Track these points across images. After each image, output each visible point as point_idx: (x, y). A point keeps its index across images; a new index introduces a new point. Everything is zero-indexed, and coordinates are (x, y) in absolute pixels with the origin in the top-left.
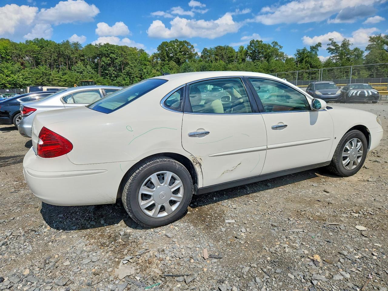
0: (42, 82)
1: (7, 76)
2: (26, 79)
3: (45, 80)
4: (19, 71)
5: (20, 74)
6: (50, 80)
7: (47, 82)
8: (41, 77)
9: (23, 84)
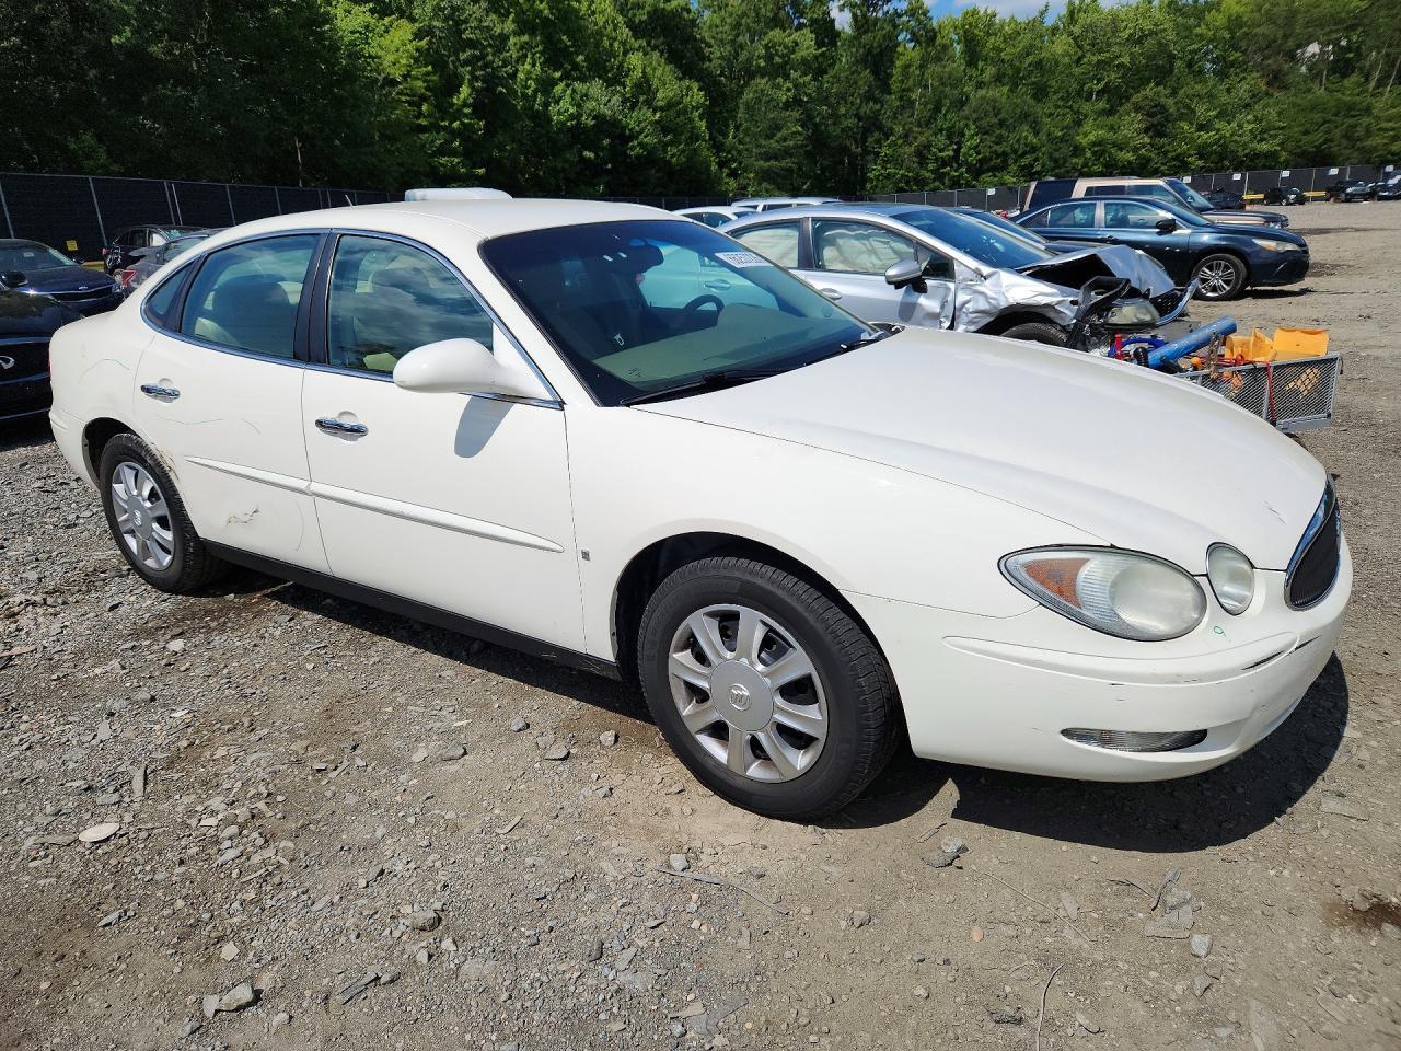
0: (1321, 144)
1: (1201, 127)
2: (1266, 136)
3: (1337, 133)
4: (1247, 106)
5: (1250, 117)
6: (1360, 131)
7: (1345, 143)
8: (1325, 122)
9: (1246, 156)
